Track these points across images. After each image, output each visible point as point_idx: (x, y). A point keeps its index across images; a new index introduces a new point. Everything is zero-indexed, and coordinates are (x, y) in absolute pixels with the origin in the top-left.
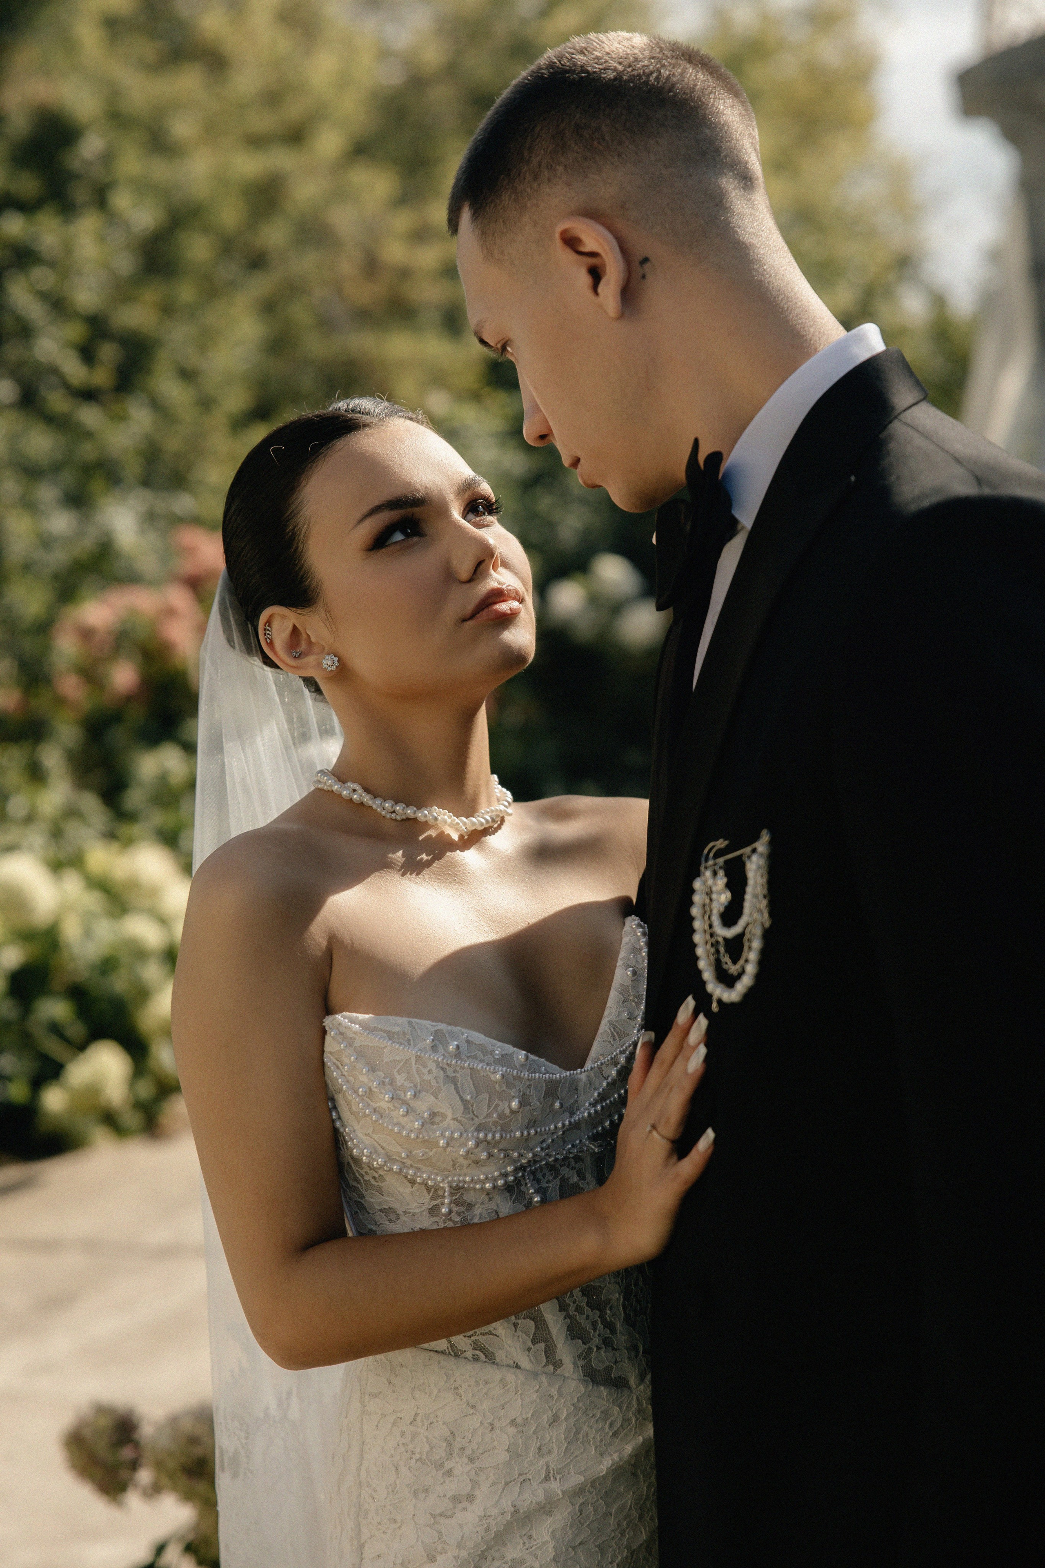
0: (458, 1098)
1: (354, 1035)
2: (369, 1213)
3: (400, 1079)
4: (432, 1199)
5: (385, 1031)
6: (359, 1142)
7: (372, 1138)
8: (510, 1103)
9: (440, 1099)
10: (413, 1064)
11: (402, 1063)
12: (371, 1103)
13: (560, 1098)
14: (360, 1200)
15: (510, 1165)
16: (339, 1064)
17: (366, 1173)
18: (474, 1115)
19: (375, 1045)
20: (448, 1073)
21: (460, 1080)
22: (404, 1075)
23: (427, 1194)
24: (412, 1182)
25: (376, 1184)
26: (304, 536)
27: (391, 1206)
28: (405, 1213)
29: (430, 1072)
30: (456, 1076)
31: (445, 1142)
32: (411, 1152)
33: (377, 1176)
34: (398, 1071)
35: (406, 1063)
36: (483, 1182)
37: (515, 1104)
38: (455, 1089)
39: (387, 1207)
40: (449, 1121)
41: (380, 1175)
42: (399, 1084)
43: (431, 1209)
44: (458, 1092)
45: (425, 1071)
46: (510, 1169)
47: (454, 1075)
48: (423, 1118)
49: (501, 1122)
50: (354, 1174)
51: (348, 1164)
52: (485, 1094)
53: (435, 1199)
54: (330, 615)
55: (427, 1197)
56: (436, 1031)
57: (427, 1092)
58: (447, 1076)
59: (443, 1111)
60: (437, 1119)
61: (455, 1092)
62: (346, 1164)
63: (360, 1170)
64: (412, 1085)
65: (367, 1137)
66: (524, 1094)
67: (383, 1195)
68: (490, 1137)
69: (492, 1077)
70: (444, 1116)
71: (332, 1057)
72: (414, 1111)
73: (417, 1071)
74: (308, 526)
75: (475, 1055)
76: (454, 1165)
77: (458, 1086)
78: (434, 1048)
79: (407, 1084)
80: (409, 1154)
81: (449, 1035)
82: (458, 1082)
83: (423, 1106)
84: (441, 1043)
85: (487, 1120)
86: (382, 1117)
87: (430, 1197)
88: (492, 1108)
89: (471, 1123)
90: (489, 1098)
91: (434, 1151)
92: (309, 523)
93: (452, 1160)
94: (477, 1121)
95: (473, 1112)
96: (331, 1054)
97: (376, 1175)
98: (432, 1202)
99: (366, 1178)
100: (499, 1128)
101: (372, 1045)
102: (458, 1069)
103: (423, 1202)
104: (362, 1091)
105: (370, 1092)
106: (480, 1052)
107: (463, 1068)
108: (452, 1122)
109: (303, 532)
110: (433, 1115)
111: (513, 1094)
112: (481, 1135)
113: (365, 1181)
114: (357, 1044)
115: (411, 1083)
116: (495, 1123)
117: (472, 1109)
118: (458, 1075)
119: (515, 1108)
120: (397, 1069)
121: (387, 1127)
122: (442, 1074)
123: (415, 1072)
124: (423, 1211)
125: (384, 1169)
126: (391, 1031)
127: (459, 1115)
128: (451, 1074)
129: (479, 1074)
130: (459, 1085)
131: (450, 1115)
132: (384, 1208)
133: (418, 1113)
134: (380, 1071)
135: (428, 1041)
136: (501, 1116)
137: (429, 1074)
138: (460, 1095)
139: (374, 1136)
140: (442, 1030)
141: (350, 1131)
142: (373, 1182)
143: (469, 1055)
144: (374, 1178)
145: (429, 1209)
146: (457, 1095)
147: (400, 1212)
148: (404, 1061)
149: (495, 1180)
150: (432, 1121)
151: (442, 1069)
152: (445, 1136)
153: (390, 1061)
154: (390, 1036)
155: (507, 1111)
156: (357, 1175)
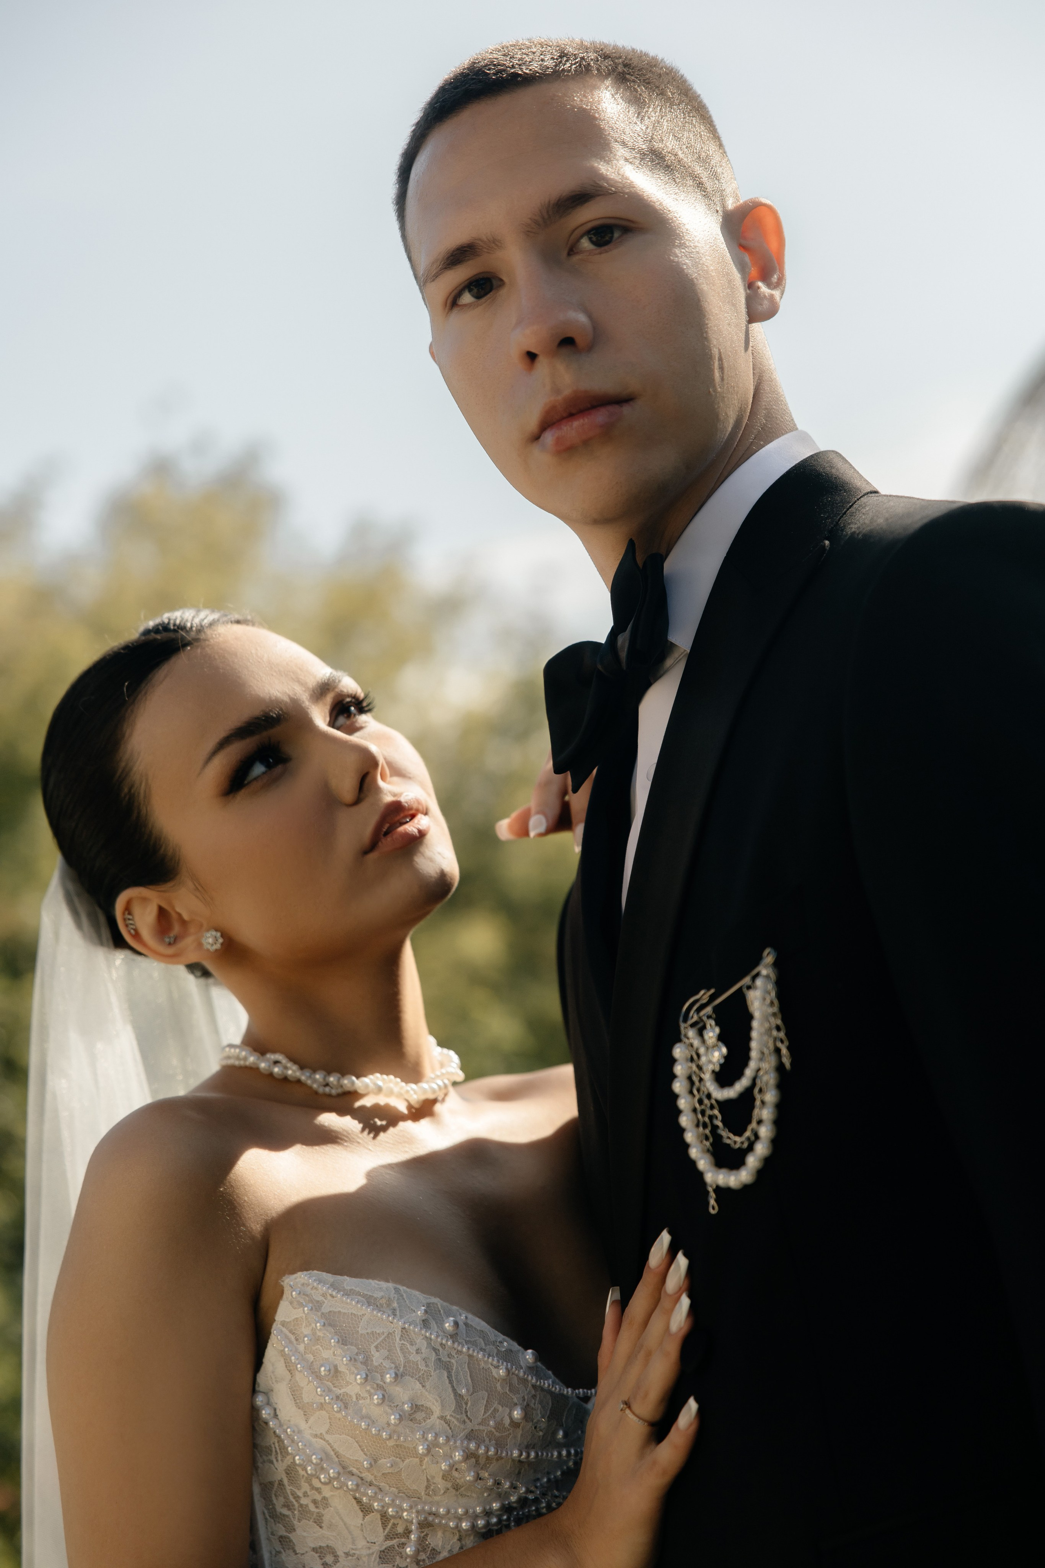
0: (450, 1390)
1: (323, 1298)
2: (296, 1554)
3: (377, 1358)
4: (388, 1537)
5: (364, 1296)
6: (305, 1445)
7: (324, 1440)
8: (511, 1411)
9: (427, 1387)
10: (398, 1339)
11: (383, 1337)
12: (334, 1389)
13: (564, 1426)
14: (288, 1534)
15: (495, 1501)
16: (292, 1338)
17: (305, 1494)
18: (467, 1416)
19: (350, 1311)
20: (441, 1357)
21: (454, 1368)
22: (385, 1353)
23: (382, 1530)
24: (366, 1510)
25: (316, 1510)
26: (145, 797)
27: (331, 1543)
28: (347, 1554)
29: (418, 1351)
30: (449, 1362)
31: (426, 1447)
32: (376, 1461)
33: (319, 1499)
34: (376, 1347)
35: (388, 1336)
36: (460, 1519)
37: (517, 1414)
38: (448, 1377)
39: (324, 1545)
40: (434, 1420)
41: (324, 1498)
42: (375, 1364)
43: (384, 1551)
44: (451, 1382)
45: (412, 1349)
46: (495, 1506)
47: (448, 1359)
48: (403, 1410)
49: (497, 1434)
50: (286, 1498)
51: (281, 1483)
52: (484, 1392)
53: (391, 1538)
54: (200, 884)
55: (381, 1534)
56: (430, 1303)
57: (412, 1377)
58: (440, 1359)
59: (429, 1404)
60: (419, 1416)
61: (447, 1381)
62: (277, 1482)
63: (296, 1490)
64: (393, 1365)
65: (318, 1440)
66: (528, 1405)
67: (321, 1527)
68: (482, 1451)
69: (494, 1371)
70: (429, 1412)
71: (284, 1329)
72: (391, 1400)
73: (401, 1350)
74: (147, 783)
75: (475, 1341)
76: (427, 1487)
77: (451, 1375)
78: (425, 1323)
79: (387, 1364)
80: (373, 1463)
81: (445, 1312)
82: (452, 1369)
83: (403, 1394)
84: (434, 1319)
85: (481, 1428)
86: (346, 1407)
87: (385, 1534)
88: (490, 1412)
89: (462, 1426)
90: (488, 1397)
91: (407, 1461)
92: (147, 780)
93: (427, 1479)
94: (470, 1426)
95: (466, 1412)
96: (283, 1326)
97: (318, 1497)
98: (386, 1542)
99: (304, 1501)
100: (494, 1442)
101: (346, 1311)
102: (454, 1353)
103: (375, 1541)
104: (325, 1370)
105: (335, 1372)
106: (481, 1340)
107: (461, 1352)
108: (438, 1421)
109: (142, 792)
110: (416, 1408)
111: (515, 1400)
112: (472, 1446)
113: (301, 1506)
114: (325, 1309)
115: (392, 1363)
116: (490, 1433)
117: (466, 1409)
118: (453, 1361)
119: (517, 1419)
120: (376, 1344)
121: (351, 1421)
122: (433, 1357)
123: (398, 1350)
124: (373, 1554)
125: (333, 1485)
126: (373, 1296)
127: (448, 1414)
128: (445, 1359)
129: (479, 1365)
130: (453, 1374)
131: (437, 1410)
132: (320, 1546)
133: (395, 1404)
134: (352, 1344)
135: (419, 1312)
136: (499, 1426)
137: (417, 1353)
138: (453, 1387)
139: (327, 1437)
140: (437, 1304)
141: (294, 1432)
142: (312, 1507)
143: (468, 1339)
144: (315, 1502)
145: (381, 1551)
146: (450, 1385)
147: (340, 1553)
148: (386, 1334)
149: (476, 1517)
150: (411, 1417)
151: (435, 1349)
152: (426, 1440)
153: (368, 1333)
154: (370, 1301)
155: (507, 1421)
156: (291, 1498)
